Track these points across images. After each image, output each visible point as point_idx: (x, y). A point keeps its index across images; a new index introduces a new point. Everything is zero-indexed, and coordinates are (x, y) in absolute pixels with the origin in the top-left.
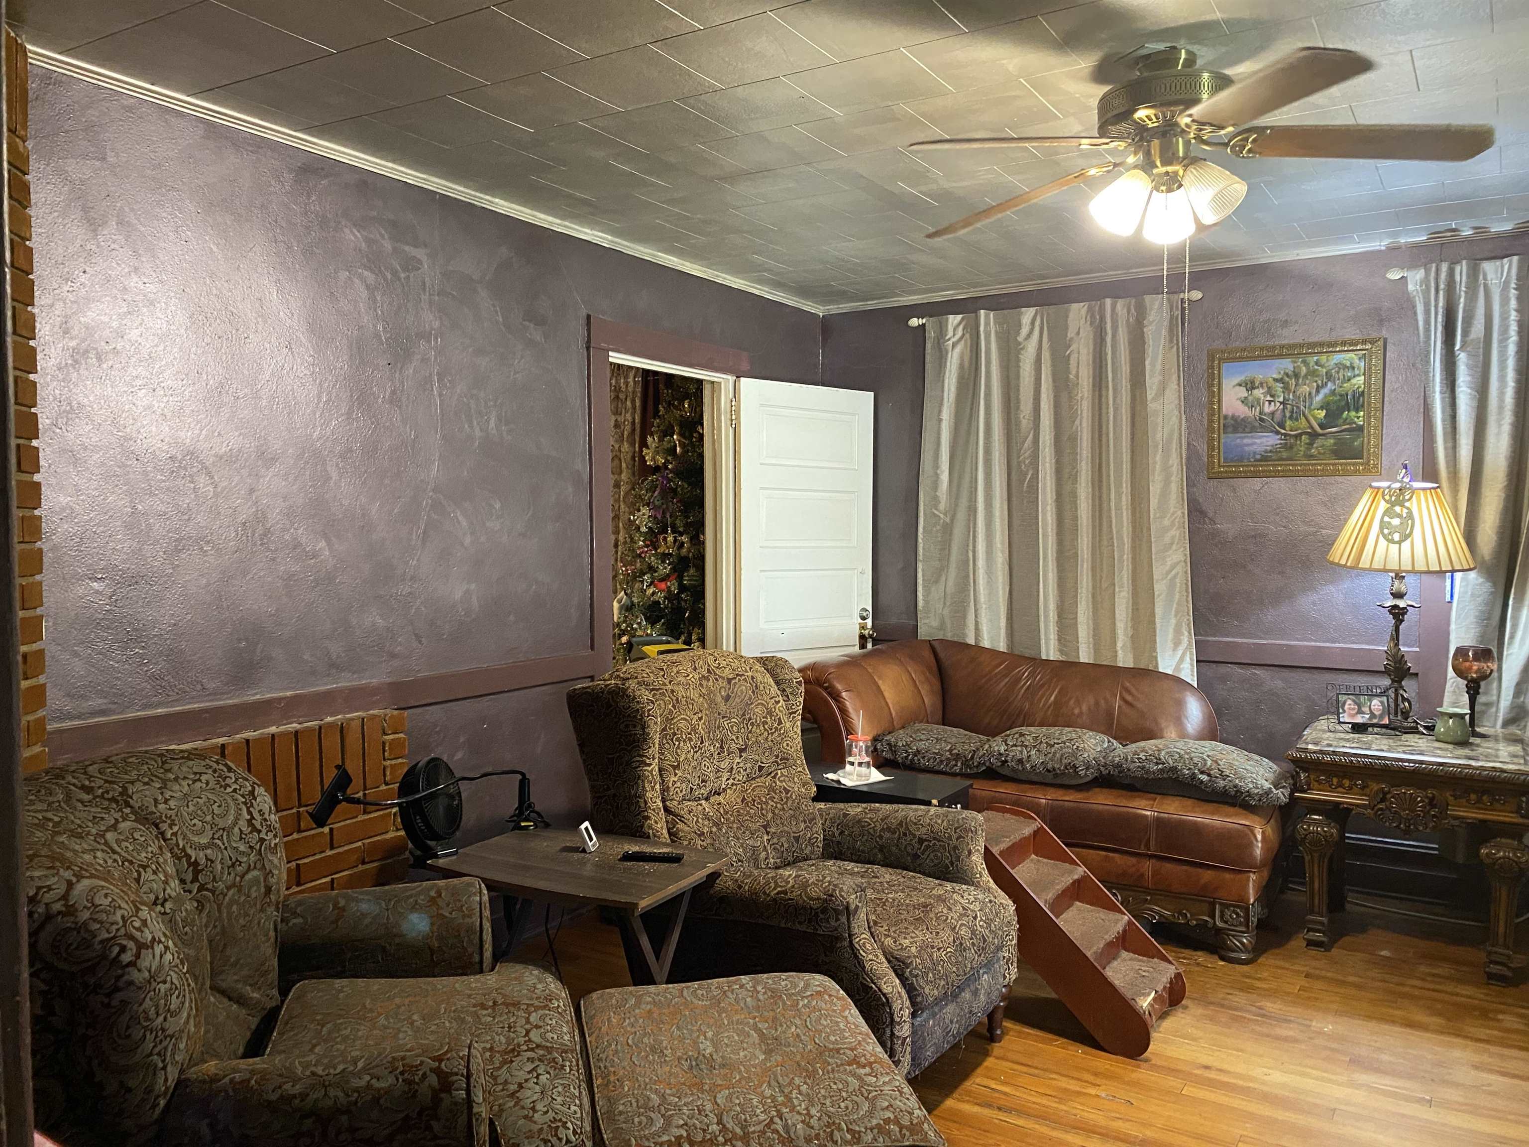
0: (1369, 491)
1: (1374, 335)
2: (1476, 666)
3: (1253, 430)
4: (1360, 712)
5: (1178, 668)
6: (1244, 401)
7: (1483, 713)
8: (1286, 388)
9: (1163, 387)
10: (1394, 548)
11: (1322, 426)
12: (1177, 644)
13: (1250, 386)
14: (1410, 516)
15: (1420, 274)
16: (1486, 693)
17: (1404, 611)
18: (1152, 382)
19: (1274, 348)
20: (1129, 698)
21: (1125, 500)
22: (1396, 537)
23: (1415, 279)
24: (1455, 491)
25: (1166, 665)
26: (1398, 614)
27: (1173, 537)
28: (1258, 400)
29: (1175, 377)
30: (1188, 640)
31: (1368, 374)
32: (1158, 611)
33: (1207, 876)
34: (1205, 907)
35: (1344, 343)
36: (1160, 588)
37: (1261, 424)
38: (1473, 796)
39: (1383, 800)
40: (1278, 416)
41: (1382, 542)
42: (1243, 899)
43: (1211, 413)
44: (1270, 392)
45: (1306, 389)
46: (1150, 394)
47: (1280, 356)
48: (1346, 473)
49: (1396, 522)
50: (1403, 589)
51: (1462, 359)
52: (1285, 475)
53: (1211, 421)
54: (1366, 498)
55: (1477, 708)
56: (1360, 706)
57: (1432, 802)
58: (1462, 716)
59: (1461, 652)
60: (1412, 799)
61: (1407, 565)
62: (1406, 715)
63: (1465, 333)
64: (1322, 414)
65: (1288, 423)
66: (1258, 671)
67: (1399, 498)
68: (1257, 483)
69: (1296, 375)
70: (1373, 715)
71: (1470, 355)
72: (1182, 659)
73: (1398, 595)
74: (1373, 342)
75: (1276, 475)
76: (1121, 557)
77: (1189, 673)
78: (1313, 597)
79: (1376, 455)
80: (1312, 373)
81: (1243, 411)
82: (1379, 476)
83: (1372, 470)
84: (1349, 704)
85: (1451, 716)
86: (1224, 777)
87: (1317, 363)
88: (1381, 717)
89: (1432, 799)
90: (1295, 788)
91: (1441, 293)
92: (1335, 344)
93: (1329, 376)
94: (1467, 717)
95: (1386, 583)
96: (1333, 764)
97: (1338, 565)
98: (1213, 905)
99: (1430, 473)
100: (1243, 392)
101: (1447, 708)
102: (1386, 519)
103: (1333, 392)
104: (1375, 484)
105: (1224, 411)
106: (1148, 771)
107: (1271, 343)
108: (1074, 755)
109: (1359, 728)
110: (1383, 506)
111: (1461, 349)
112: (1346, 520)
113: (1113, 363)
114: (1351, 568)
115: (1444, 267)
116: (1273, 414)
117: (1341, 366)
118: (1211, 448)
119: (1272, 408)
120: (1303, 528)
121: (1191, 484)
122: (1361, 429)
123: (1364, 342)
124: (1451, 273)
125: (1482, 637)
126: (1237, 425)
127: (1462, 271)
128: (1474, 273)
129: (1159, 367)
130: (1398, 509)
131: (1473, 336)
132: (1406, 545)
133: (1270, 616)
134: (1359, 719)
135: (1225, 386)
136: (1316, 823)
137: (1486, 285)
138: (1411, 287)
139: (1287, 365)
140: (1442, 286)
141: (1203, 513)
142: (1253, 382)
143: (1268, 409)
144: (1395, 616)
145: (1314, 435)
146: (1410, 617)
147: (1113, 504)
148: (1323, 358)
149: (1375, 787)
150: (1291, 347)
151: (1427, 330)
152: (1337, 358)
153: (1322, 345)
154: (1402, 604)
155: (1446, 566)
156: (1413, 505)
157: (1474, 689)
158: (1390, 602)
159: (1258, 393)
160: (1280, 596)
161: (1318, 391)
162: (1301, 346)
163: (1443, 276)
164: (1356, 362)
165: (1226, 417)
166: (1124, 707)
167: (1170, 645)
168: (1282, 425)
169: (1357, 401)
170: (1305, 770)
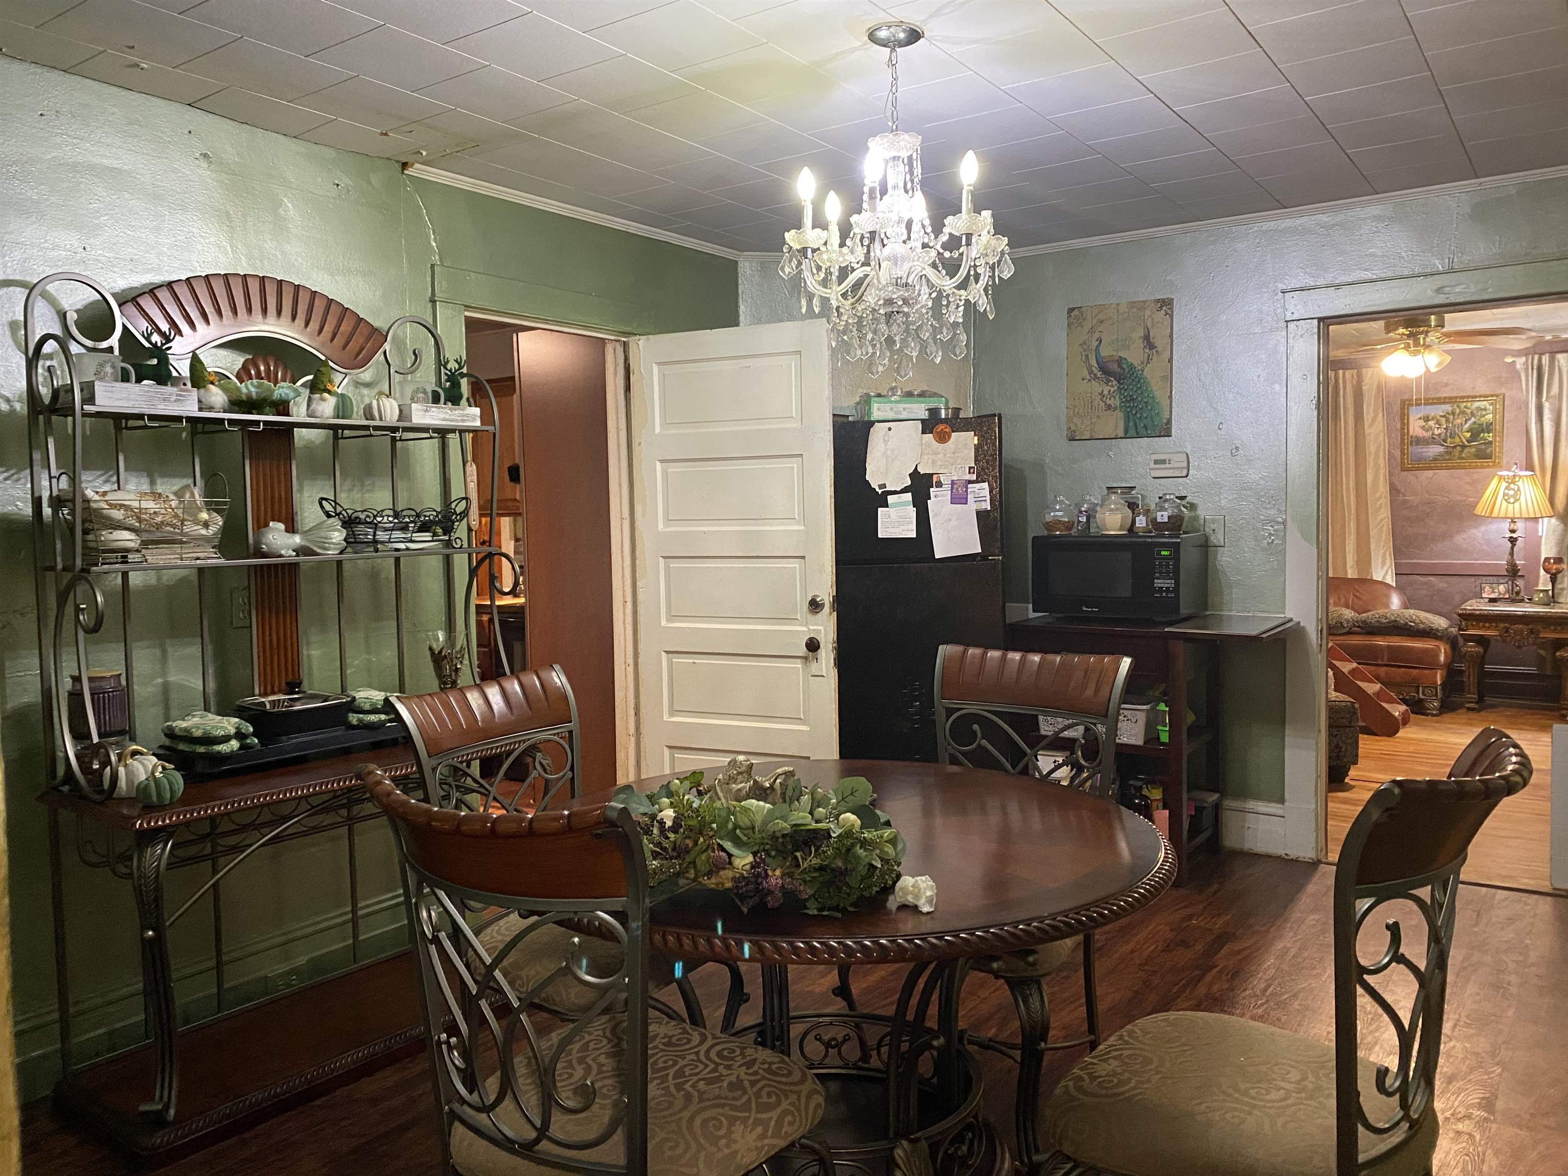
0: (1496, 478)
1: (1498, 392)
2: (1555, 567)
3: (1428, 443)
4: (1493, 592)
5: (1384, 577)
6: (1423, 428)
7: (1560, 594)
8: (1447, 421)
9: (1374, 419)
10: (1511, 506)
11: (1468, 441)
12: (1384, 564)
13: (1427, 419)
14: (1519, 489)
15: (1523, 359)
16: (1561, 583)
17: (1516, 539)
18: (1368, 417)
19: (1439, 398)
20: (1358, 594)
21: (1352, 484)
22: (1512, 500)
23: (1520, 362)
24: (1543, 476)
25: (1377, 576)
26: (1513, 541)
27: (1381, 504)
28: (1431, 428)
29: (1381, 414)
30: (1390, 562)
31: (1494, 413)
32: (1373, 546)
33: (1415, 672)
34: (1413, 689)
35: (1481, 396)
36: (1373, 533)
37: (1432, 441)
38: (1552, 627)
39: (1507, 632)
40: (1443, 436)
41: (1505, 503)
42: (1435, 683)
43: (1403, 435)
44: (1438, 422)
45: (1459, 421)
46: (1367, 424)
47: (1444, 403)
48: (1482, 467)
49: (1511, 493)
50: (1515, 528)
51: (1546, 406)
52: (1448, 468)
53: (1402, 439)
54: (1495, 481)
55: (1556, 591)
56: (1493, 588)
57: (1531, 631)
58: (1547, 591)
59: (1547, 560)
60: (1522, 631)
61: (1517, 515)
62: (1518, 593)
63: (1548, 391)
64: (1469, 435)
65: (1449, 440)
66: (1431, 578)
67: (1513, 480)
68: (1430, 473)
69: (1453, 414)
70: (1500, 594)
71: (1551, 404)
72: (1386, 573)
73: (1513, 531)
74: (1497, 396)
75: (1441, 468)
76: (1349, 517)
77: (1390, 580)
78: (1465, 536)
79: (1500, 458)
80: (1463, 413)
81: (1420, 433)
82: (1501, 468)
83: (1498, 465)
84: (1487, 588)
85: (1542, 591)
86: (1423, 623)
87: (1465, 407)
88: (1504, 594)
89: (1531, 629)
90: (1460, 629)
91: (1535, 371)
92: (1476, 397)
93: (1472, 414)
94: (1550, 593)
95: (1506, 525)
96: (1480, 615)
97: (1480, 516)
98: (1418, 687)
99: (1530, 467)
100: (1422, 423)
101: (1541, 587)
102: (1506, 491)
103: (1475, 423)
104: (1499, 473)
105: (1411, 433)
106: (1381, 623)
107: (1438, 396)
108: (1339, 616)
109: (1492, 600)
110: (1504, 484)
111: (1546, 400)
112: (1484, 493)
113: (1344, 407)
114: (1488, 517)
115: (1536, 357)
116: (1439, 435)
117: (1479, 409)
118: (1403, 453)
119: (1439, 431)
120: (1459, 498)
121: (1391, 474)
122: (1490, 443)
123: (1492, 396)
124: (1540, 360)
125: (1559, 553)
126: (1418, 441)
127: (1545, 359)
128: (1552, 361)
129: (1372, 408)
130: (1512, 486)
131: (1552, 394)
132: (1517, 504)
133: (1439, 546)
134: (1493, 596)
135: (1411, 418)
136: (1471, 647)
137: (1559, 367)
138: (1518, 366)
139: (1448, 408)
140: (1535, 367)
141: (1398, 491)
142: (1428, 417)
143: (1436, 432)
144: (1512, 542)
145: (1464, 447)
146: (1519, 543)
147: (1344, 486)
148: (1469, 404)
149: (1502, 625)
150: (1451, 398)
151: (1527, 390)
152: (1477, 404)
153: (1468, 397)
154: (1515, 535)
155: (1538, 516)
156: (1520, 483)
157: (1553, 580)
158: (1509, 535)
159: (1431, 423)
160: (1446, 536)
161: (1466, 422)
162: (1456, 398)
163: (1536, 362)
164: (1488, 406)
165: (1412, 437)
166: (1355, 600)
167: (1380, 566)
168: (1445, 441)
169: (1489, 428)
170: (1465, 620)
